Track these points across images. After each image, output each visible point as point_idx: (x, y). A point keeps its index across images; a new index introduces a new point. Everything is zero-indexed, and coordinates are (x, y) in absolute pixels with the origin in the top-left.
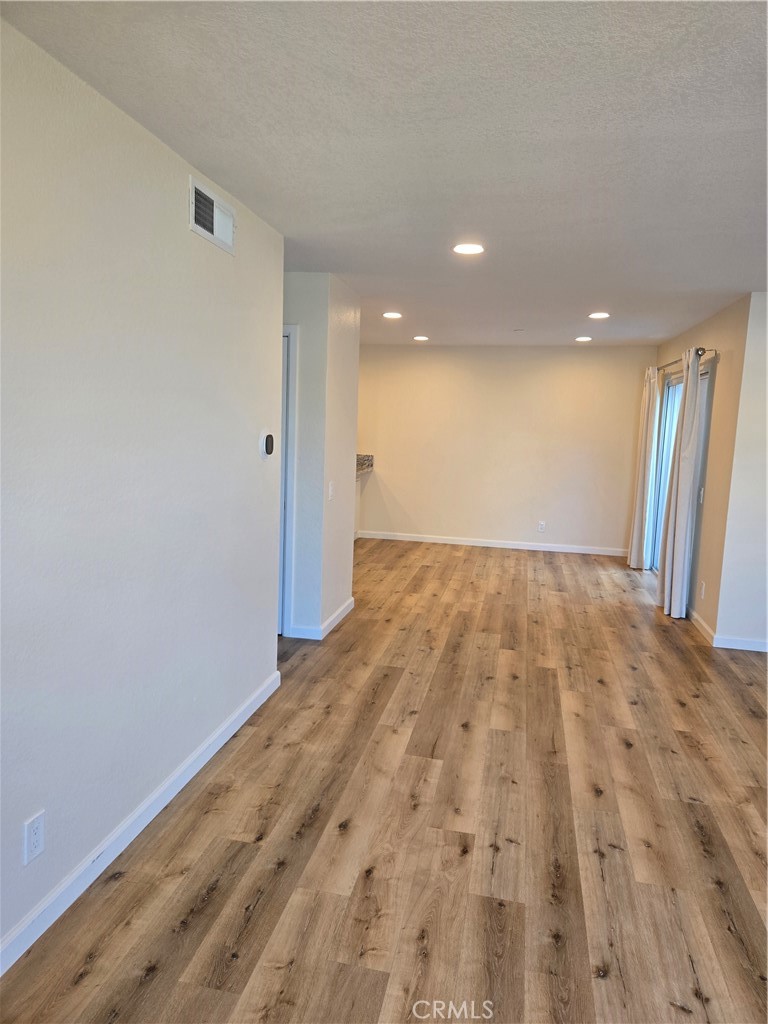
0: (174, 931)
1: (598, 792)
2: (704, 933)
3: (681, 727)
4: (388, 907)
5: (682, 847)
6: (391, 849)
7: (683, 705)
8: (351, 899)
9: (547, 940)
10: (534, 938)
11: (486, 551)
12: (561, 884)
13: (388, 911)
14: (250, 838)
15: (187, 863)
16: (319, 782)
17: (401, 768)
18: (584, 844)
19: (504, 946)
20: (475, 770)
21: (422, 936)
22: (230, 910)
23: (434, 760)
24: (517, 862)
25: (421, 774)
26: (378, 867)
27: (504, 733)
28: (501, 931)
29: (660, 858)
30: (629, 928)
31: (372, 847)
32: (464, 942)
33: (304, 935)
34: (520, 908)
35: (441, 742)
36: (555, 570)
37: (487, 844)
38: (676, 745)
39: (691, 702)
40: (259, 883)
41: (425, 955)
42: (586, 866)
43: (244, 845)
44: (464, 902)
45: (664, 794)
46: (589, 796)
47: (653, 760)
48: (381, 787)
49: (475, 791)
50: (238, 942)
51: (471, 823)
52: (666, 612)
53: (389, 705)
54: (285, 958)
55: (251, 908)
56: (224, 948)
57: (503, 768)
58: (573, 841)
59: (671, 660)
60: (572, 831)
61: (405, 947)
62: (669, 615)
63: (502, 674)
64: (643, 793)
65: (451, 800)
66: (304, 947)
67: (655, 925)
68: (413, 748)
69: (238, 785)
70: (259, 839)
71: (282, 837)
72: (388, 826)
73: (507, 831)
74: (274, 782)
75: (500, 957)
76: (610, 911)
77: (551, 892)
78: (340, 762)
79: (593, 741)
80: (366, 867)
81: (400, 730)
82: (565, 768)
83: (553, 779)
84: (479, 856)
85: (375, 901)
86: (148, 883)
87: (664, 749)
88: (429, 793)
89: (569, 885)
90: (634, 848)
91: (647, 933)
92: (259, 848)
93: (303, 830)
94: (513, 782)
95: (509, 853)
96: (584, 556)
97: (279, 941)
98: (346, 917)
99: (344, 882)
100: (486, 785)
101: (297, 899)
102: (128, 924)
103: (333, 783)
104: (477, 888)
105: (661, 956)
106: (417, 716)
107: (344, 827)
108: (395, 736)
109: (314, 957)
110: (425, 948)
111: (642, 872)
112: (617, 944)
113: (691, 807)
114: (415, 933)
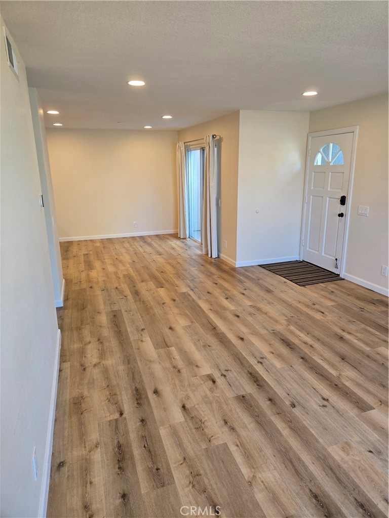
0: (118, 474)
1: (242, 339)
2: (310, 377)
3: (250, 304)
4: (204, 418)
5: (284, 350)
6: (184, 393)
7: (244, 294)
8: (186, 421)
9: (268, 402)
10: (264, 404)
11: (110, 240)
12: (256, 379)
13: (205, 419)
14: (117, 416)
15: (95, 441)
16: (127, 377)
17: (159, 356)
18: (253, 361)
19: (256, 412)
20: (190, 346)
21: (226, 423)
22: (137, 451)
23: (170, 348)
24: (236, 377)
25: (169, 355)
26: (185, 403)
27: (189, 326)
28: (251, 407)
29: (279, 356)
30: (289, 386)
31: (176, 396)
32: (242, 417)
33: (180, 445)
34: (250, 395)
35: (166, 339)
36: (150, 245)
37: (220, 375)
38: (252, 311)
39: (244, 292)
40: (140, 433)
41: (232, 429)
42: (259, 368)
43: (116, 420)
44: (230, 402)
45: (263, 332)
46: (240, 341)
47: (250, 319)
48: (157, 369)
49: (197, 355)
50: (154, 463)
51: (206, 370)
52: (210, 256)
53: (129, 330)
54: (180, 458)
55: (146, 445)
56: (150, 469)
57: (201, 341)
58: (247, 361)
59: (226, 276)
60: (245, 358)
61: (223, 430)
62: (211, 257)
63: (167, 300)
64: (255, 333)
65: (191, 363)
66: (184, 450)
67: (295, 381)
68: (157, 346)
69: (86, 393)
70: (121, 414)
71: (132, 409)
72: (175, 384)
73: (223, 368)
74: (104, 385)
75: (258, 416)
76: (279, 383)
77: (256, 384)
78: (129, 364)
79: (224, 319)
80: (181, 405)
81: (144, 339)
82: (223, 333)
83: (222, 339)
84: (220, 381)
85: (197, 418)
86: (82, 459)
87: (250, 314)
88: (181, 364)
89: (260, 379)
90: (269, 356)
91: (295, 385)
92: (125, 419)
93: (139, 401)
94: (209, 346)
95: (230, 375)
96: (157, 236)
97: (172, 454)
98: (190, 429)
99: (178, 416)
100: (199, 351)
101: (163, 432)
102: (91, 483)
103: (133, 374)
104: (230, 395)
105: (305, 392)
106: (146, 331)
107: (156, 392)
108: (144, 343)
109: (192, 452)
110: (230, 426)
111: (278, 364)
112: (290, 393)
113: (275, 333)
114: (222, 422)
